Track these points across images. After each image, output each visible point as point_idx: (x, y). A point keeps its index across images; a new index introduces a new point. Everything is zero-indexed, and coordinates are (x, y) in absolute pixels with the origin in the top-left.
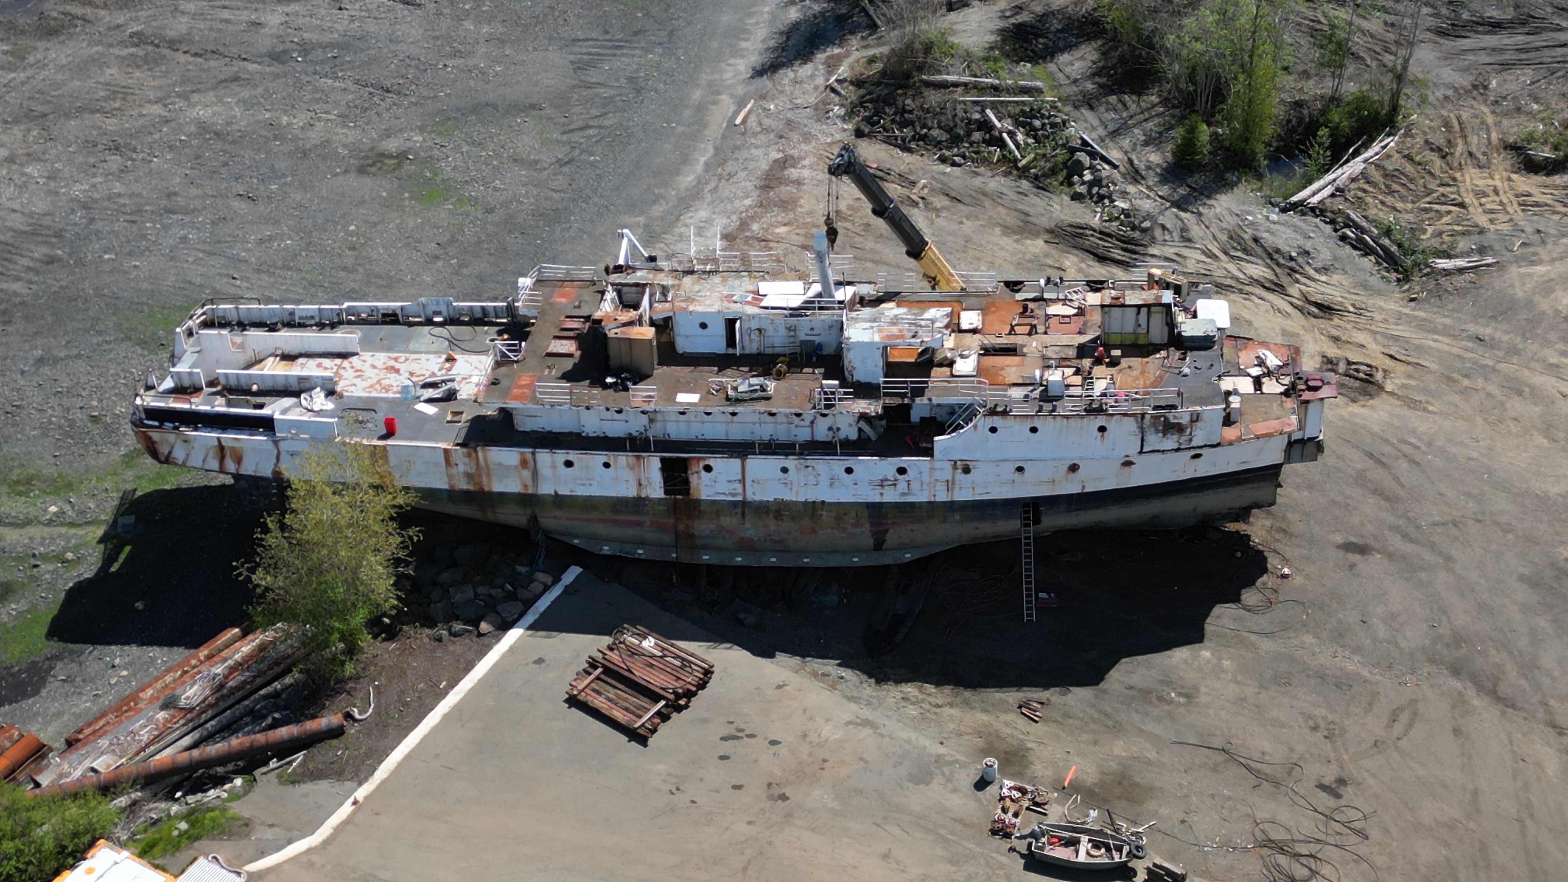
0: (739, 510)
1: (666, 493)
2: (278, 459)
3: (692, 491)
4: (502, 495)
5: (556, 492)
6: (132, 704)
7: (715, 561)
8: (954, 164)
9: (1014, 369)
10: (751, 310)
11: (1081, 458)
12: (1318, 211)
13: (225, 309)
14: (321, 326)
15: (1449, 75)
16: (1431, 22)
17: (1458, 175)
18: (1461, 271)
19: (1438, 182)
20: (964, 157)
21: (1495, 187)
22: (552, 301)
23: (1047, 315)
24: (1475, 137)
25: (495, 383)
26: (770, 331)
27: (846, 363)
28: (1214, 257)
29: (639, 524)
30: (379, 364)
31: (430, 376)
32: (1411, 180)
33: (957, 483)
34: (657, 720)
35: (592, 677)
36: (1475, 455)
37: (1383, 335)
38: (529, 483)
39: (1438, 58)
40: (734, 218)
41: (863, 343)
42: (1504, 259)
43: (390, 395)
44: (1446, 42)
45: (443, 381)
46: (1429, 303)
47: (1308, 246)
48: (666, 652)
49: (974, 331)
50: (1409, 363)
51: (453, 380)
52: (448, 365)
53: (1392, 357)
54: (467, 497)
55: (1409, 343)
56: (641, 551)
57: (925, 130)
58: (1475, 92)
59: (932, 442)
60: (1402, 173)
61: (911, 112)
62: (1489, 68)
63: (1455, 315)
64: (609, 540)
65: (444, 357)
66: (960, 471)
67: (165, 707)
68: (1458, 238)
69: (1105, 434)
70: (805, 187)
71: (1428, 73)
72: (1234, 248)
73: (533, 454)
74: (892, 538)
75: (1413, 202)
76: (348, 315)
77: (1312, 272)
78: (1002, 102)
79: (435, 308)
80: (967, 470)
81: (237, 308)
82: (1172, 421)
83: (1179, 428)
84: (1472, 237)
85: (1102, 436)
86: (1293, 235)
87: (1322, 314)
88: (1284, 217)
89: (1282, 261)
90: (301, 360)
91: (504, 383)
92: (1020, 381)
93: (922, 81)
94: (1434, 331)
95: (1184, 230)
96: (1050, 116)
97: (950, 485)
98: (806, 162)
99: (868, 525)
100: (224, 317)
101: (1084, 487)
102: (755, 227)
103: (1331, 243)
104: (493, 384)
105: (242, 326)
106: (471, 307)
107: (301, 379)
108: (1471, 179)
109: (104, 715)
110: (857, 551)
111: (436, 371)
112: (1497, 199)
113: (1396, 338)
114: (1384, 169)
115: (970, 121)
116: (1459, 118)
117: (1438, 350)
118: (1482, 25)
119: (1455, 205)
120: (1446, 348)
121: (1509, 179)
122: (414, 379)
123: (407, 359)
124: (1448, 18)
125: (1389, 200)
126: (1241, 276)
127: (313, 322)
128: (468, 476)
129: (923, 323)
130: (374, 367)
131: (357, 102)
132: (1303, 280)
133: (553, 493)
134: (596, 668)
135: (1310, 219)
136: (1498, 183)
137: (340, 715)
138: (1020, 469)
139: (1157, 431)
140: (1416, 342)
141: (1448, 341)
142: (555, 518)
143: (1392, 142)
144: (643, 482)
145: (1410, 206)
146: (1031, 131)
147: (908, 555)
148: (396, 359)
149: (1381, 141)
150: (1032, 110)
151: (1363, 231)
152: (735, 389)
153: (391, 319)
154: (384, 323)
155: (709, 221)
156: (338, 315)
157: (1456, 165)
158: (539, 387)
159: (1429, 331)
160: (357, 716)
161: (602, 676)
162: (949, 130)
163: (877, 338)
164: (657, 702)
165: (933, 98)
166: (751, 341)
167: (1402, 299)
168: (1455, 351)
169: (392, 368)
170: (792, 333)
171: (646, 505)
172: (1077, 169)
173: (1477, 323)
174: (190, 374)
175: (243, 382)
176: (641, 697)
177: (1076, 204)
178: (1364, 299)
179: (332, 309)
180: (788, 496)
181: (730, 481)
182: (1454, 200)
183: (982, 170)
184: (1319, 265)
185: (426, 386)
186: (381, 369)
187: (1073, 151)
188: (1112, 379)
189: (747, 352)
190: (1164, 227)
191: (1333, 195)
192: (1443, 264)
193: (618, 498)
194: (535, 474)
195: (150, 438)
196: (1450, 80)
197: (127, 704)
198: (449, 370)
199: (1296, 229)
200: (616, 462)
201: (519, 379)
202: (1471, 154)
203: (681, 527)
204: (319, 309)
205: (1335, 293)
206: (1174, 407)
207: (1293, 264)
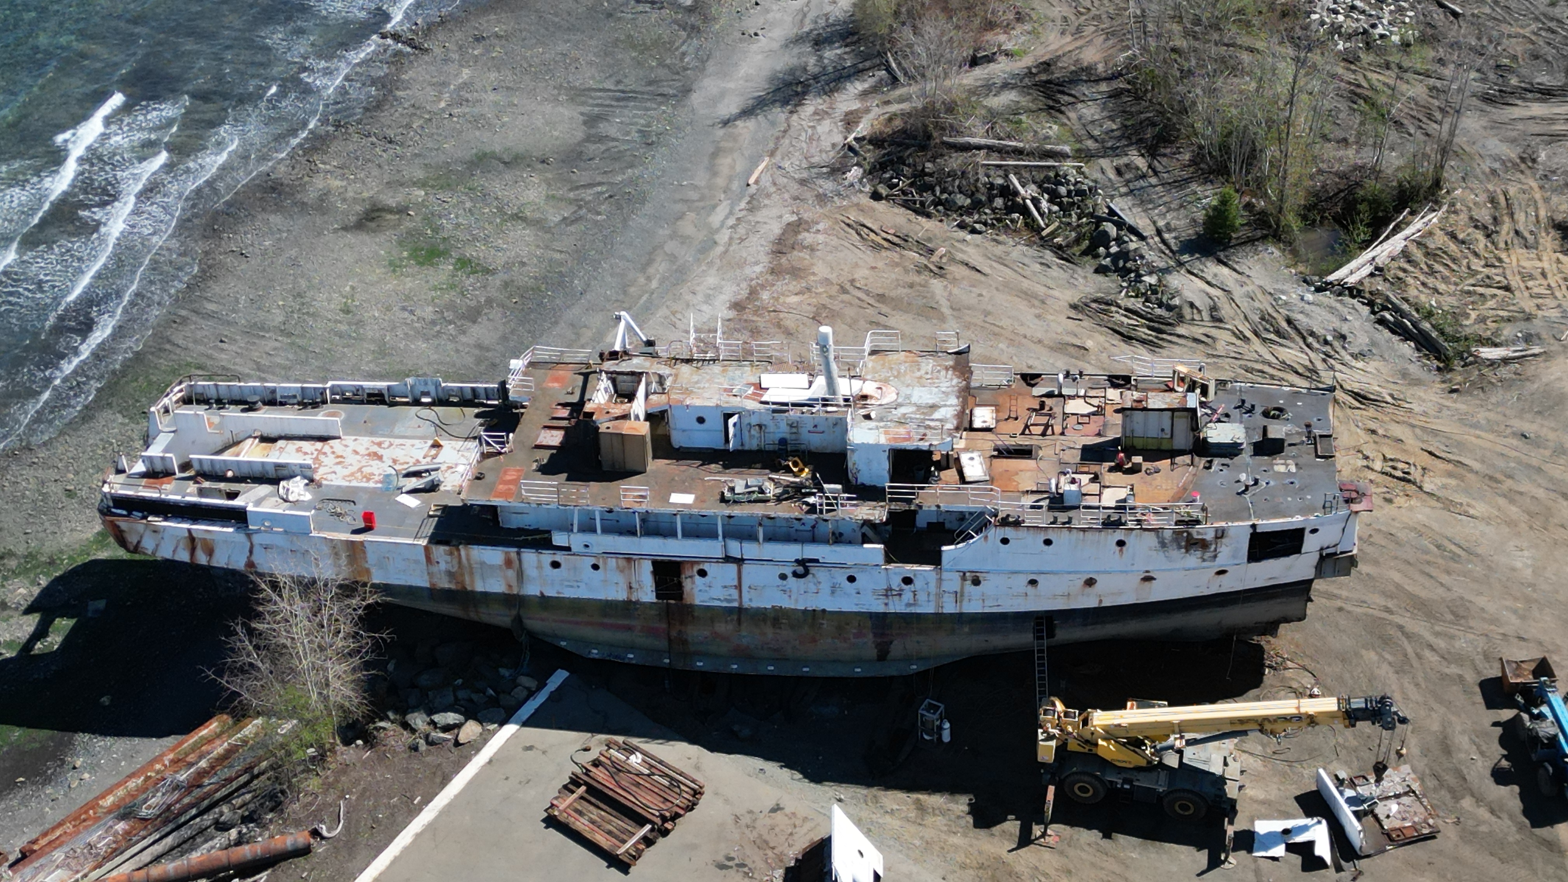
0: (735, 617)
1: (658, 597)
2: (251, 552)
3: (685, 596)
4: (486, 596)
5: (542, 593)
6: (91, 812)
7: (708, 668)
8: (974, 231)
9: (1028, 474)
10: (752, 405)
11: (1098, 572)
12: (1354, 292)
13: (204, 386)
14: (303, 405)
15: (1497, 146)
16: (1478, 87)
17: (1503, 256)
18: (1506, 361)
19: (1483, 263)
20: (985, 224)
21: (1543, 269)
22: (544, 385)
23: (1064, 414)
24: (1523, 215)
25: (479, 477)
26: (771, 428)
27: (850, 465)
28: (1246, 339)
29: (629, 628)
30: (362, 450)
31: (415, 465)
32: (1454, 260)
33: (966, 594)
34: (642, 847)
35: (575, 796)
36: (1519, 565)
37: (1423, 429)
38: (514, 583)
39: (1485, 128)
40: (744, 285)
41: (868, 444)
42: (1552, 348)
43: (371, 485)
44: (1494, 110)
45: (427, 471)
46: (1471, 395)
47: (1345, 329)
48: (654, 770)
49: (988, 430)
50: (1449, 461)
51: (436, 470)
52: (433, 452)
53: (1430, 453)
54: (448, 595)
55: (1448, 438)
56: (631, 656)
57: (945, 196)
58: (1523, 166)
59: (940, 552)
60: (1445, 252)
61: (931, 175)
62: (1538, 139)
63: (1499, 410)
64: (597, 644)
65: (430, 442)
66: (969, 582)
67: (123, 817)
68: (1503, 325)
69: (1124, 548)
70: (818, 253)
71: (1474, 143)
72: (1266, 329)
73: (518, 554)
74: (897, 649)
75: (1456, 284)
76: (333, 393)
77: (1348, 358)
78: (1026, 166)
79: (423, 388)
80: (976, 582)
81: (216, 386)
82: (1196, 536)
83: (1203, 545)
84: (1518, 324)
85: (1121, 551)
86: (1329, 316)
87: (1358, 405)
88: (1320, 297)
89: (1316, 345)
90: (281, 443)
91: (489, 478)
92: (1035, 489)
93: (944, 143)
94: (1476, 426)
95: (1214, 308)
96: (1077, 183)
97: (958, 596)
98: (821, 227)
99: (871, 636)
100: (202, 394)
101: (1101, 601)
102: (765, 295)
103: (1368, 326)
104: (478, 478)
105: (220, 403)
106: (461, 388)
107: (278, 466)
108: (1518, 260)
109: (60, 825)
110: (859, 661)
111: (421, 459)
112: (1545, 283)
113: (1435, 433)
114: (1427, 247)
115: (992, 186)
116: (1505, 194)
117: (1481, 448)
118: (1531, 91)
119: (1499, 288)
120: (1488, 445)
121: (1558, 261)
122: (397, 467)
123: (391, 445)
124: (1496, 84)
125: (1431, 281)
126: (1274, 361)
127: (295, 401)
128: (450, 574)
129: (932, 424)
130: (356, 452)
131: (358, 153)
132: (1338, 367)
133: (538, 594)
134: (578, 785)
135: (1347, 299)
136: (1546, 265)
137: (306, 833)
138: (1033, 582)
139: (1180, 547)
140: (1457, 437)
141: (1491, 437)
142: (542, 620)
143: (1434, 218)
144: (634, 585)
145: (1453, 287)
146: (1054, 197)
147: (915, 667)
148: (379, 444)
149: (1423, 217)
150: (1057, 175)
151: (1403, 314)
152: (732, 489)
153: (377, 398)
154: (369, 402)
155: (718, 289)
156: (322, 394)
157: (1502, 245)
158: (525, 484)
159: (1471, 426)
160: (325, 833)
161: (586, 796)
162: (971, 196)
163: (883, 440)
164: (642, 825)
165: (954, 162)
166: (751, 437)
167: (1443, 390)
168: (1499, 449)
169: (375, 454)
170: (794, 430)
171: (637, 609)
172: (1103, 239)
173: (1521, 418)
174: (163, 458)
175: (217, 467)
176: (626, 820)
177: (1100, 278)
178: (1403, 389)
179: (315, 389)
180: (787, 603)
181: (725, 587)
182: (1499, 282)
183: (1003, 238)
184: (1356, 350)
185: (409, 475)
186: (363, 456)
187: (1100, 220)
188: (1132, 489)
189: (747, 448)
190: (1192, 305)
191: (1372, 275)
192: (1488, 353)
193: (607, 601)
194: (520, 575)
195: (118, 527)
196: (1497, 151)
197: (86, 812)
198: (434, 457)
199: (1331, 309)
200: (605, 563)
201: (505, 472)
202: (1517, 233)
203: (674, 633)
204: (302, 388)
205: (1371, 381)
206: (1198, 522)
207: (1327, 349)
